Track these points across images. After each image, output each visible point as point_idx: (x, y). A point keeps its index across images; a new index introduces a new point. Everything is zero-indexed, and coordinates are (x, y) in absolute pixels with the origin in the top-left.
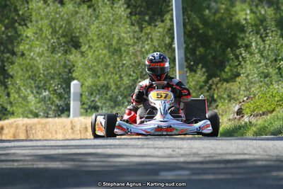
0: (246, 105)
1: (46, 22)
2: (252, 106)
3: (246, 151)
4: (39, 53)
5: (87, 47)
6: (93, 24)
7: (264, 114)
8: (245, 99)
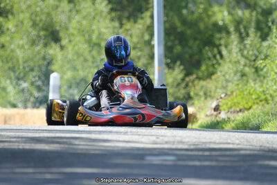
0: (224, 101)
1: (27, 15)
2: (229, 103)
3: (229, 141)
4: (19, 45)
5: (67, 40)
6: (74, 18)
7: (240, 111)
8: (223, 96)
